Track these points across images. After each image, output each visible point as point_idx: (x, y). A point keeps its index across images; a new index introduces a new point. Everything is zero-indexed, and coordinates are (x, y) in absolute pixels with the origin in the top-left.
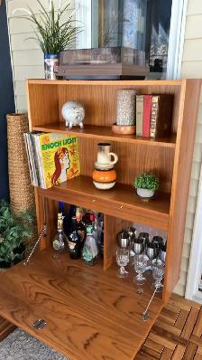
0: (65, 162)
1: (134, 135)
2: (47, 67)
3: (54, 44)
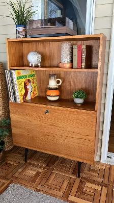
1: (72, 67)
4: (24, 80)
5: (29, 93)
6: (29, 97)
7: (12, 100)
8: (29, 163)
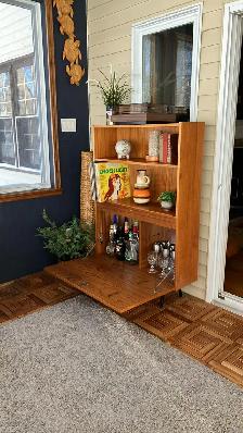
1: (158, 162)
2: (107, 116)
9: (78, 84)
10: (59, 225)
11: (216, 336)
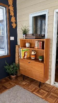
0: (26, 54)
1: (38, 48)
2: (24, 37)
3: (25, 33)
4: (24, 51)
5: (26, 56)
6: (25, 57)
7: (20, 58)
8: (25, 81)
9: (15, 28)
10: (10, 65)
11: (56, 96)
